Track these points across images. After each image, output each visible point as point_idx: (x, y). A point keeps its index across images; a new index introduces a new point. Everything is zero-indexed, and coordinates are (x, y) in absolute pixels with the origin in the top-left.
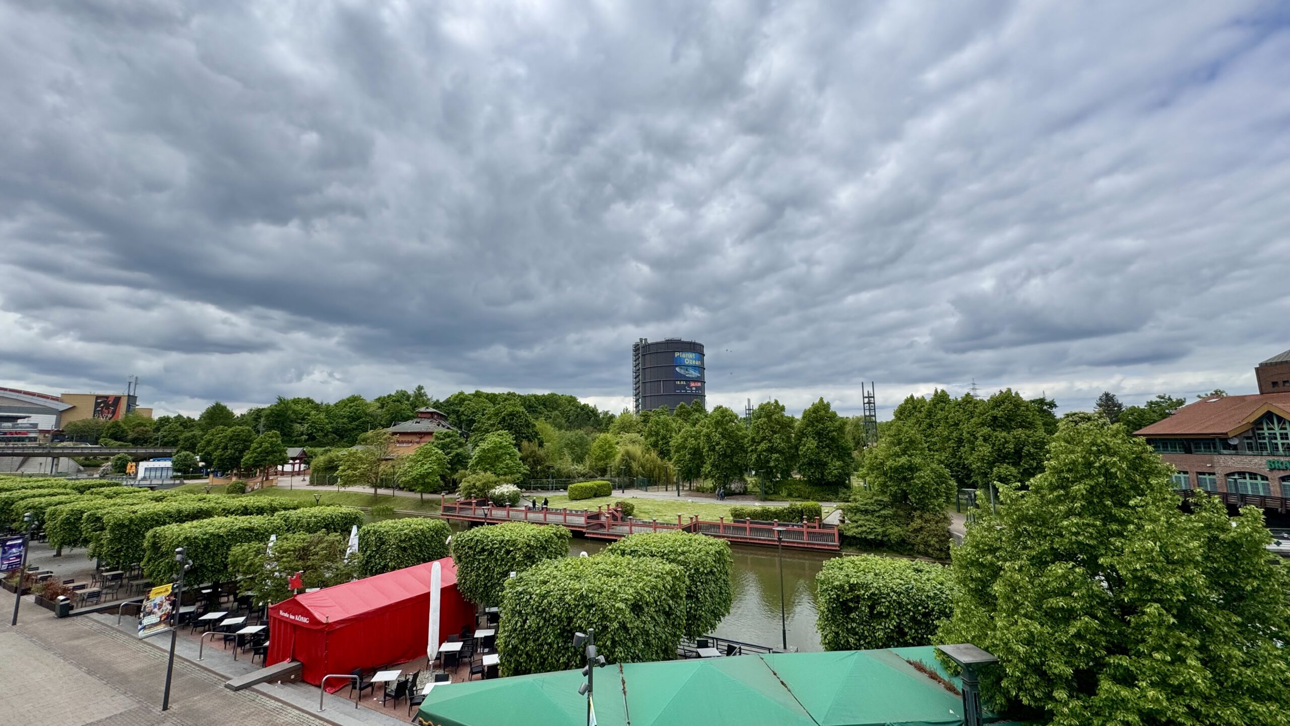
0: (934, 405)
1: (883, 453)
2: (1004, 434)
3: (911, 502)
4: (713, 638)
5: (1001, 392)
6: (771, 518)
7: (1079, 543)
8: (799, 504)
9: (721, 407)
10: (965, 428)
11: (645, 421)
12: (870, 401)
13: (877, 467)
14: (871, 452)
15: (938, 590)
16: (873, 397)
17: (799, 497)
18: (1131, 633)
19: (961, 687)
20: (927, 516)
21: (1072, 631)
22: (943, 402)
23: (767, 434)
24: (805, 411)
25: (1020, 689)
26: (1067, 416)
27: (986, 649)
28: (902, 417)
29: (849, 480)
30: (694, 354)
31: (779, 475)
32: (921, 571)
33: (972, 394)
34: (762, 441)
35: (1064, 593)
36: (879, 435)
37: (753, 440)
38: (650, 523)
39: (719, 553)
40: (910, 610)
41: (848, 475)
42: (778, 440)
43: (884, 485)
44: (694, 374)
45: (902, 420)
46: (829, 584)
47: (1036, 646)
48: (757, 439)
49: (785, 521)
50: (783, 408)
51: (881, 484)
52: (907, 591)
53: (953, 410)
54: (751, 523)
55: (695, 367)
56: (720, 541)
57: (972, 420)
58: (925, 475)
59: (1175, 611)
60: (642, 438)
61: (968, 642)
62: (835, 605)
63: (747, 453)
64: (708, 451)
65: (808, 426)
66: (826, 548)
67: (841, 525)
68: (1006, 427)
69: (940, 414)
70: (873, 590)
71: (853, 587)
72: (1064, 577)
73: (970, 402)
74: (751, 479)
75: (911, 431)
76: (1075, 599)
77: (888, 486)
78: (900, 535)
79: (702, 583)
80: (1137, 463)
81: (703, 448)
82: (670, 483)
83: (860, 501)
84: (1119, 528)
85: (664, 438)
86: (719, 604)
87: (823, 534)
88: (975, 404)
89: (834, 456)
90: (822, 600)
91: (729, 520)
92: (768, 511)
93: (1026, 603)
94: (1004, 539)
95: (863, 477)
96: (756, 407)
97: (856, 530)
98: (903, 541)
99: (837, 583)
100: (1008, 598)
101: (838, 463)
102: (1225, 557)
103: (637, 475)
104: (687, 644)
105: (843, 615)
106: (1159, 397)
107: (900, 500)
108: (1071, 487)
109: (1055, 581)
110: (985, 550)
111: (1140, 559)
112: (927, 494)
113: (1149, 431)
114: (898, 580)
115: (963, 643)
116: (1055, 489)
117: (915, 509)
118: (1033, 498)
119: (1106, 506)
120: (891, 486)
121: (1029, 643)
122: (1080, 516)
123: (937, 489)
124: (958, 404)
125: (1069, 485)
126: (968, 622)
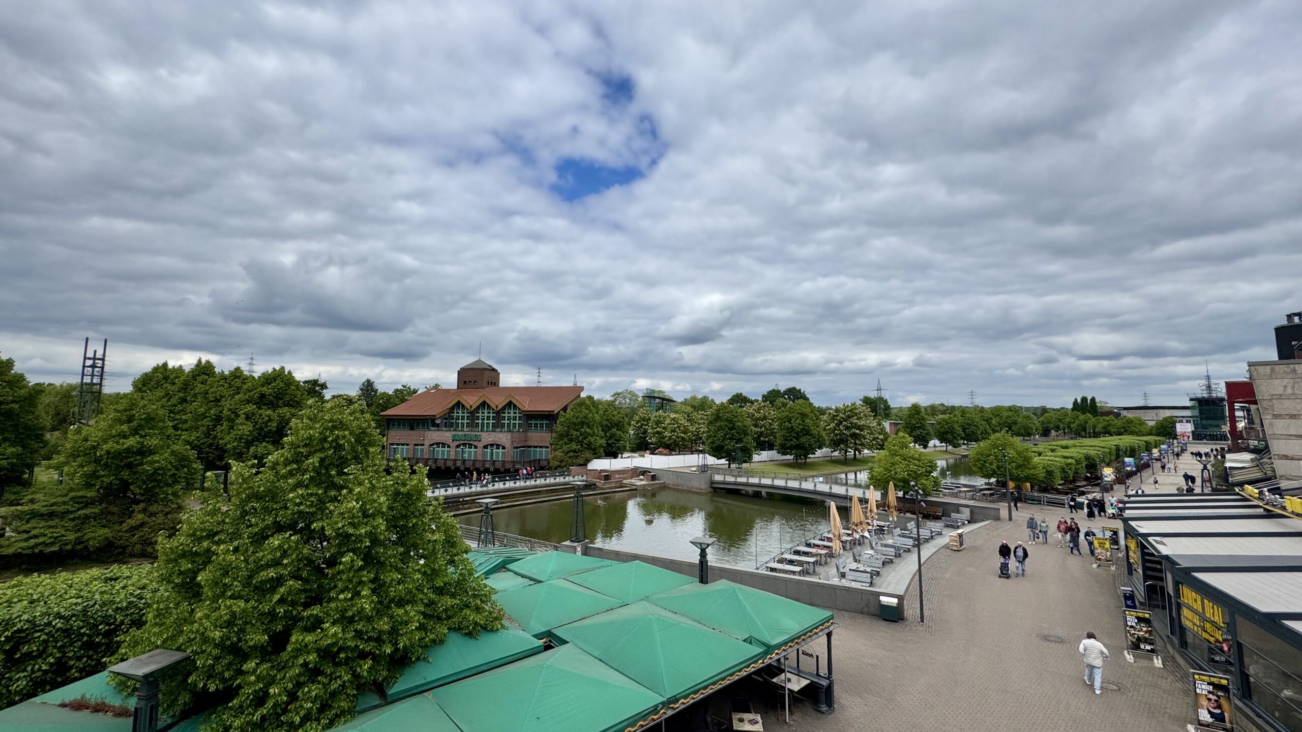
0: (194, 377)
1: (100, 434)
2: (269, 412)
3: (133, 494)
5: (274, 369)
7: (300, 513)
10: (227, 404)
12: (96, 365)
13: (89, 453)
14: (79, 432)
15: (135, 597)
16: (103, 360)
19: (134, 705)
20: (154, 508)
21: (277, 597)
22: (204, 374)
25: (209, 677)
26: (334, 397)
27: (178, 649)
28: (144, 389)
29: (31, 472)
32: (116, 579)
33: (244, 368)
35: (276, 563)
36: (103, 410)
40: (83, 634)
41: (31, 467)
43: (92, 475)
45: (144, 392)
47: (236, 625)
51: (87, 475)
52: (84, 610)
53: (216, 385)
57: (237, 397)
58: (161, 459)
59: (362, 556)
68: (273, 406)
69: (199, 388)
70: (20, 625)
72: (280, 547)
73: (239, 377)
75: (153, 406)
76: (286, 566)
77: (98, 477)
78: (106, 538)
80: (361, 436)
83: (40, 500)
84: (335, 494)
88: (244, 379)
93: (236, 583)
94: (227, 520)
95: (58, 468)
97: (24, 544)
98: (110, 545)
100: (216, 583)
106: (403, 386)
107: (116, 492)
108: (304, 461)
109: (270, 553)
110: (202, 537)
111: (343, 518)
112: (159, 481)
113: (389, 412)
114: (74, 601)
115: (150, 651)
116: (289, 464)
117: (137, 502)
118: (267, 475)
119: (330, 476)
120: (104, 476)
121: (229, 624)
122: (307, 487)
123: (174, 475)
124: (223, 378)
125: (303, 459)
126: (161, 625)
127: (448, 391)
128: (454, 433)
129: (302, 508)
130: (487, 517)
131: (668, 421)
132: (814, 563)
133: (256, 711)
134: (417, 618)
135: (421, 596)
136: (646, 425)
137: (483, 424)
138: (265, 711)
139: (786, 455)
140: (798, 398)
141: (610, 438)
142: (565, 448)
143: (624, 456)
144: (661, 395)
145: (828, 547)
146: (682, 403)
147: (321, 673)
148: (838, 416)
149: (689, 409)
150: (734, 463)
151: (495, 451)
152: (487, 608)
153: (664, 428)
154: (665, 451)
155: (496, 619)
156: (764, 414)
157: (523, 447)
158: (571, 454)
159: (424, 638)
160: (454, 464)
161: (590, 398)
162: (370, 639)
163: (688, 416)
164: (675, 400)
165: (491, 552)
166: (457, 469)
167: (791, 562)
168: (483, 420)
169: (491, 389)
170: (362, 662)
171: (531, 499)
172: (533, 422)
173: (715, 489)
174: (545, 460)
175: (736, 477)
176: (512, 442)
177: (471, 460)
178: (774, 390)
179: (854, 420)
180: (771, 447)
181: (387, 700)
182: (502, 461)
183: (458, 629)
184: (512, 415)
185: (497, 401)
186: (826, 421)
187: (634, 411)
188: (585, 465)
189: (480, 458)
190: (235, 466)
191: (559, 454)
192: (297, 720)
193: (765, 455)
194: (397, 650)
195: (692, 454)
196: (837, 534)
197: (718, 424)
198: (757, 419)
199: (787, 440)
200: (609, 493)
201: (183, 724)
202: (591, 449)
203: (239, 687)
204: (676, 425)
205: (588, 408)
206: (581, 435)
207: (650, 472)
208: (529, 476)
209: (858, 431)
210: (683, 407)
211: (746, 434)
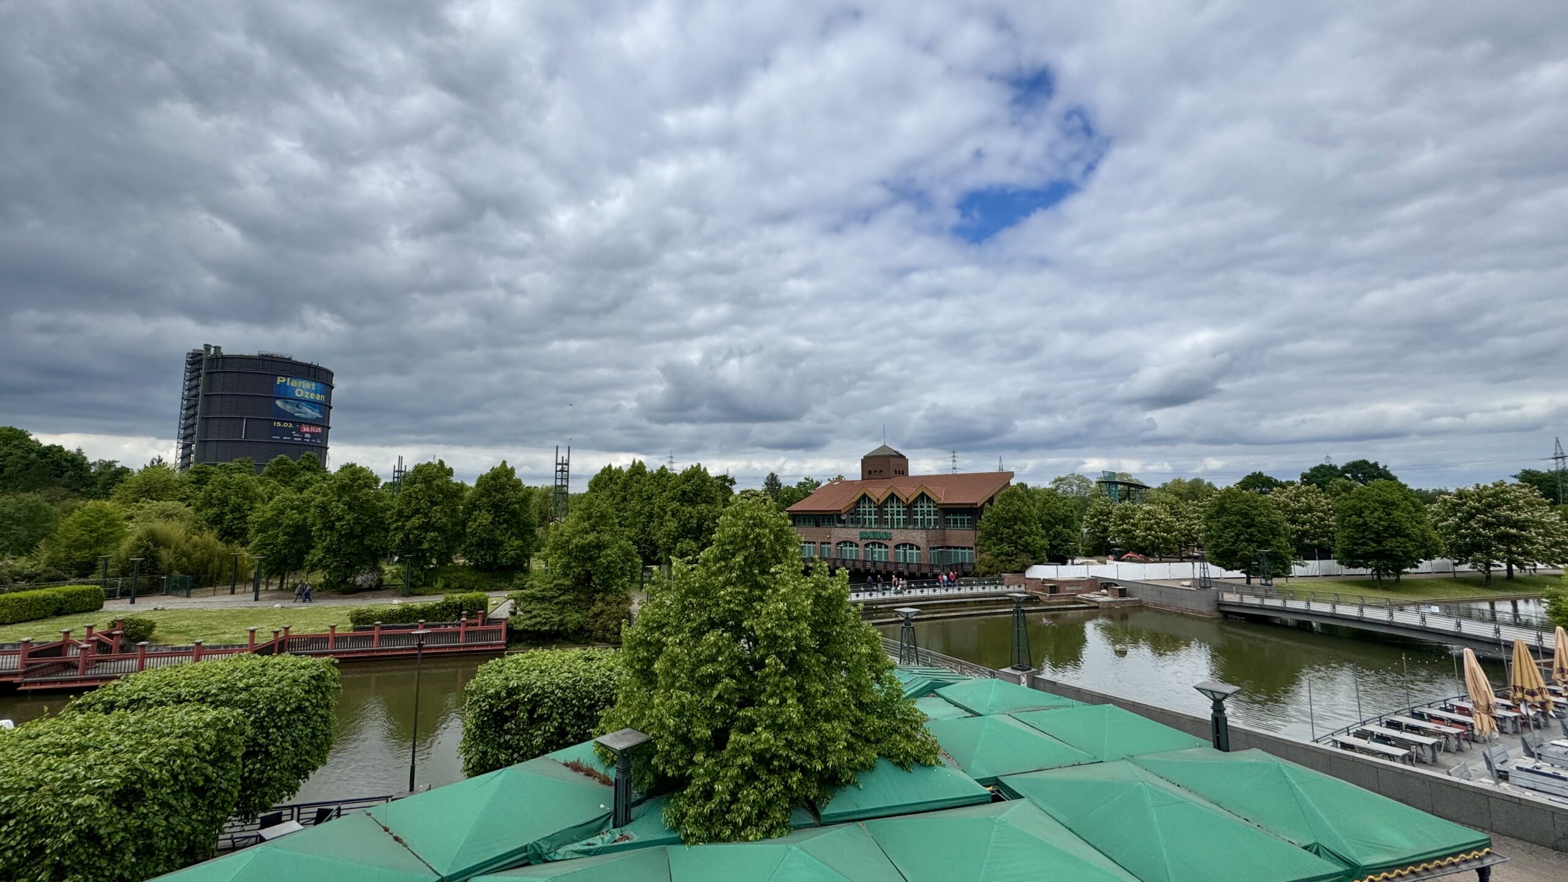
0: (631, 477)
1: (570, 530)
2: (690, 509)
3: (594, 584)
4: (292, 807)
5: (692, 467)
6: (416, 619)
7: (730, 610)
8: (458, 597)
9: (353, 465)
10: (657, 501)
11: (201, 479)
12: (563, 469)
13: (561, 546)
14: (556, 528)
15: (606, 677)
16: (568, 464)
17: (460, 587)
18: (758, 686)
19: (614, 776)
20: (609, 598)
21: (715, 694)
22: (639, 474)
23: (423, 506)
24: (481, 477)
25: (667, 762)
26: (742, 492)
27: (643, 731)
28: (596, 489)
29: (529, 562)
30: (314, 384)
31: (434, 561)
32: (592, 660)
33: (667, 467)
34: (413, 515)
35: (713, 659)
36: (570, 508)
37: (400, 514)
38: (187, 648)
39: (319, 678)
40: (574, 705)
41: (528, 557)
42: (437, 514)
43: (567, 566)
44: (311, 413)
45: (597, 492)
46: (481, 693)
47: (685, 716)
48: (407, 512)
49: (435, 621)
50: (450, 472)
51: (564, 565)
52: (574, 684)
53: (647, 483)
54: (382, 628)
55: (313, 404)
56: (319, 660)
57: (664, 494)
58: (612, 553)
59: (787, 661)
60: (190, 510)
61: (627, 726)
62: (486, 719)
63: (388, 532)
64: (320, 530)
65: (482, 496)
66: (489, 648)
67: (512, 618)
68: (692, 502)
69: (635, 487)
70: (536, 690)
71: (511, 692)
72: (715, 643)
73: (664, 476)
74: (390, 569)
75: (604, 504)
76: (721, 664)
77: (571, 568)
78: (579, 622)
79: (279, 728)
80: (780, 535)
81: (313, 525)
82: (241, 582)
83: (536, 586)
84: (760, 593)
85: (237, 509)
86: (308, 753)
87: (487, 632)
88: (668, 477)
89: (513, 534)
90: (470, 715)
91: (345, 627)
92: (411, 610)
93: (682, 675)
94: (671, 614)
95: (545, 559)
96: (410, 469)
97: (528, 622)
98: (581, 628)
99: (492, 691)
100: (667, 673)
101: (517, 543)
102: (823, 610)
103: (170, 571)
104: (238, 829)
105: (496, 728)
106: (806, 479)
107: (583, 582)
108: (731, 559)
109: (707, 649)
110: (653, 628)
111: (771, 619)
112: (612, 573)
113: (793, 508)
114: (566, 674)
115: (622, 729)
116: (718, 561)
117: (598, 592)
118: (700, 571)
119: (754, 574)
120: (575, 567)
121: (680, 714)
122: (734, 585)
123: (622, 567)
124: (653, 477)
125: (730, 556)
126: (630, 706)
127: (852, 482)
128: (862, 530)
129: (732, 606)
130: (908, 630)
131: (1139, 515)
132: (1432, 746)
133: (705, 804)
134: (844, 736)
135: (847, 712)
136: (1105, 521)
137: (892, 519)
138: (713, 806)
139: (1356, 567)
140: (1374, 477)
141: (1055, 538)
142: (995, 550)
143: (1076, 561)
144: (1125, 479)
145: (1464, 724)
146: (1159, 489)
147: (757, 778)
148: (1465, 504)
149: (1172, 498)
150: (1256, 576)
151: (908, 551)
152: (918, 737)
153: (1133, 525)
154: (1139, 557)
155: (930, 752)
156: (1308, 504)
157: (942, 548)
158: (1003, 558)
159: (853, 760)
160: (864, 566)
161: (1022, 486)
162: (800, 751)
163: (1172, 508)
164: (1147, 485)
165: (916, 671)
166: (868, 572)
167: (1383, 739)
168: (892, 515)
169: (897, 479)
170: (792, 773)
171: (956, 611)
172: (951, 517)
173: (1226, 614)
174: (970, 564)
175: (1262, 598)
176: (928, 541)
177: (881, 562)
178: (1322, 466)
179: (1504, 512)
180: (1324, 554)
181: (822, 823)
182: (918, 564)
183: (888, 756)
184: (925, 509)
185: (908, 493)
186: (1436, 514)
187: (1084, 503)
188: (1022, 571)
189: (891, 559)
190: (676, 562)
191: (986, 556)
192: (740, 821)
193: (1313, 566)
194: (826, 768)
195: (1181, 561)
196: (1482, 703)
197: (1224, 519)
198: (1295, 511)
199: (1357, 544)
200: (1059, 609)
201: (649, 802)
202: (1029, 551)
203: (691, 777)
204: (1152, 521)
205: (1021, 499)
206: (1014, 533)
207: (1116, 585)
208: (950, 584)
209: (1514, 531)
210: (1163, 495)
211: (1275, 533)
